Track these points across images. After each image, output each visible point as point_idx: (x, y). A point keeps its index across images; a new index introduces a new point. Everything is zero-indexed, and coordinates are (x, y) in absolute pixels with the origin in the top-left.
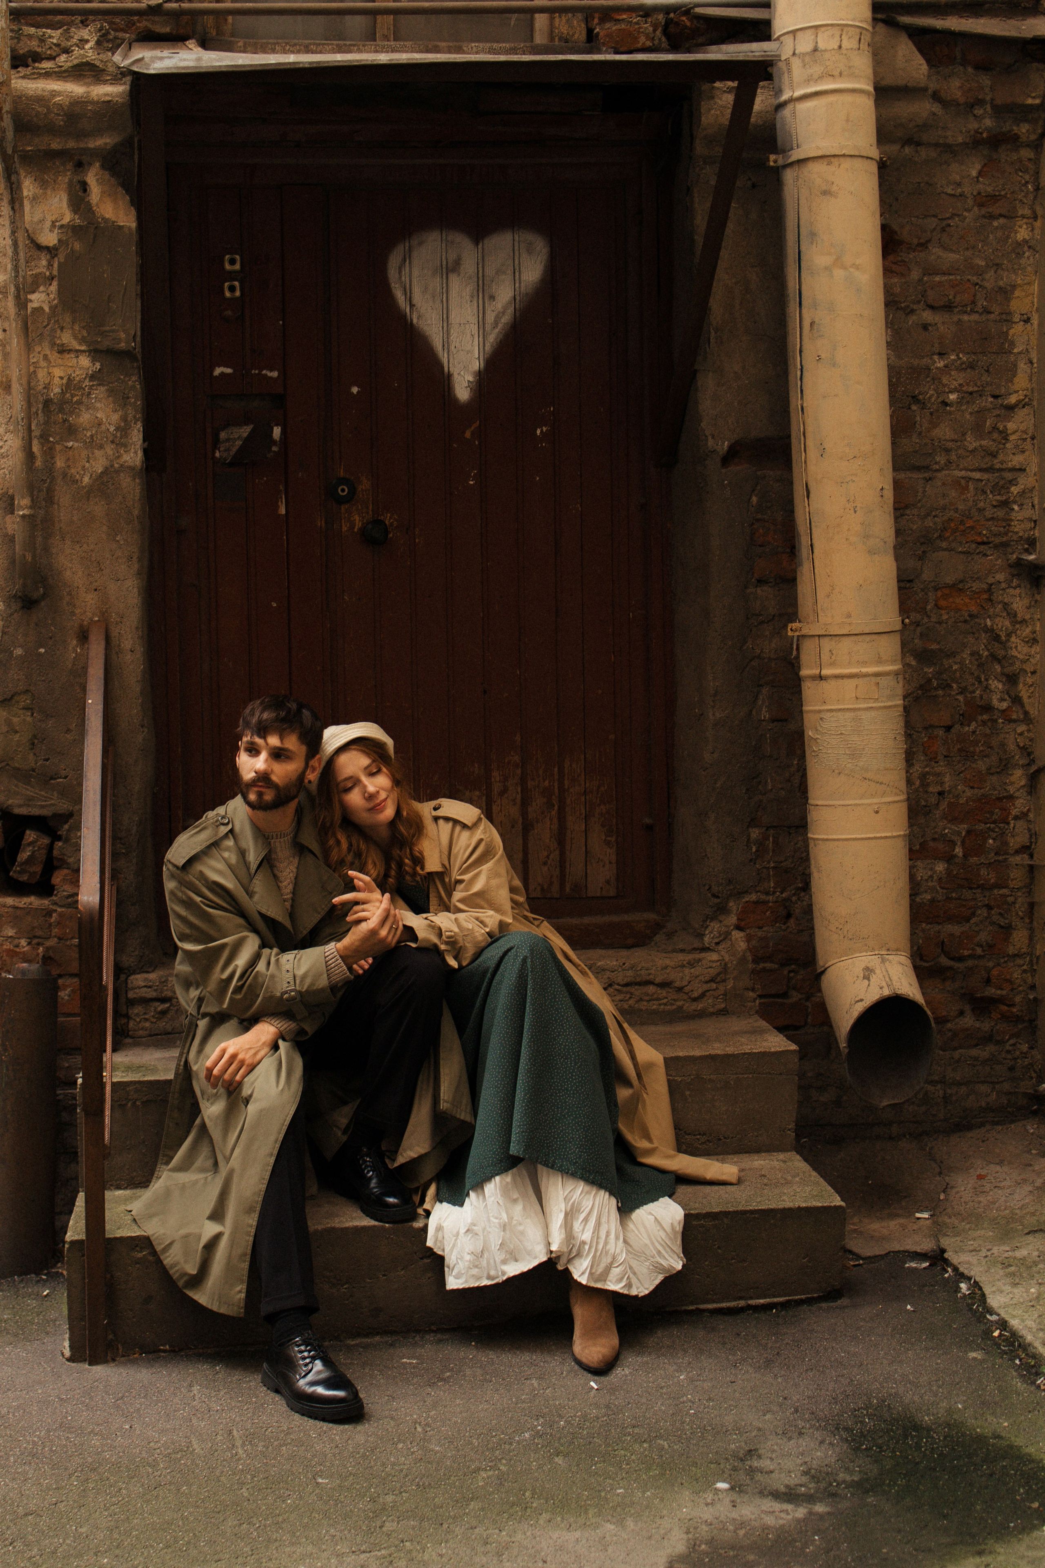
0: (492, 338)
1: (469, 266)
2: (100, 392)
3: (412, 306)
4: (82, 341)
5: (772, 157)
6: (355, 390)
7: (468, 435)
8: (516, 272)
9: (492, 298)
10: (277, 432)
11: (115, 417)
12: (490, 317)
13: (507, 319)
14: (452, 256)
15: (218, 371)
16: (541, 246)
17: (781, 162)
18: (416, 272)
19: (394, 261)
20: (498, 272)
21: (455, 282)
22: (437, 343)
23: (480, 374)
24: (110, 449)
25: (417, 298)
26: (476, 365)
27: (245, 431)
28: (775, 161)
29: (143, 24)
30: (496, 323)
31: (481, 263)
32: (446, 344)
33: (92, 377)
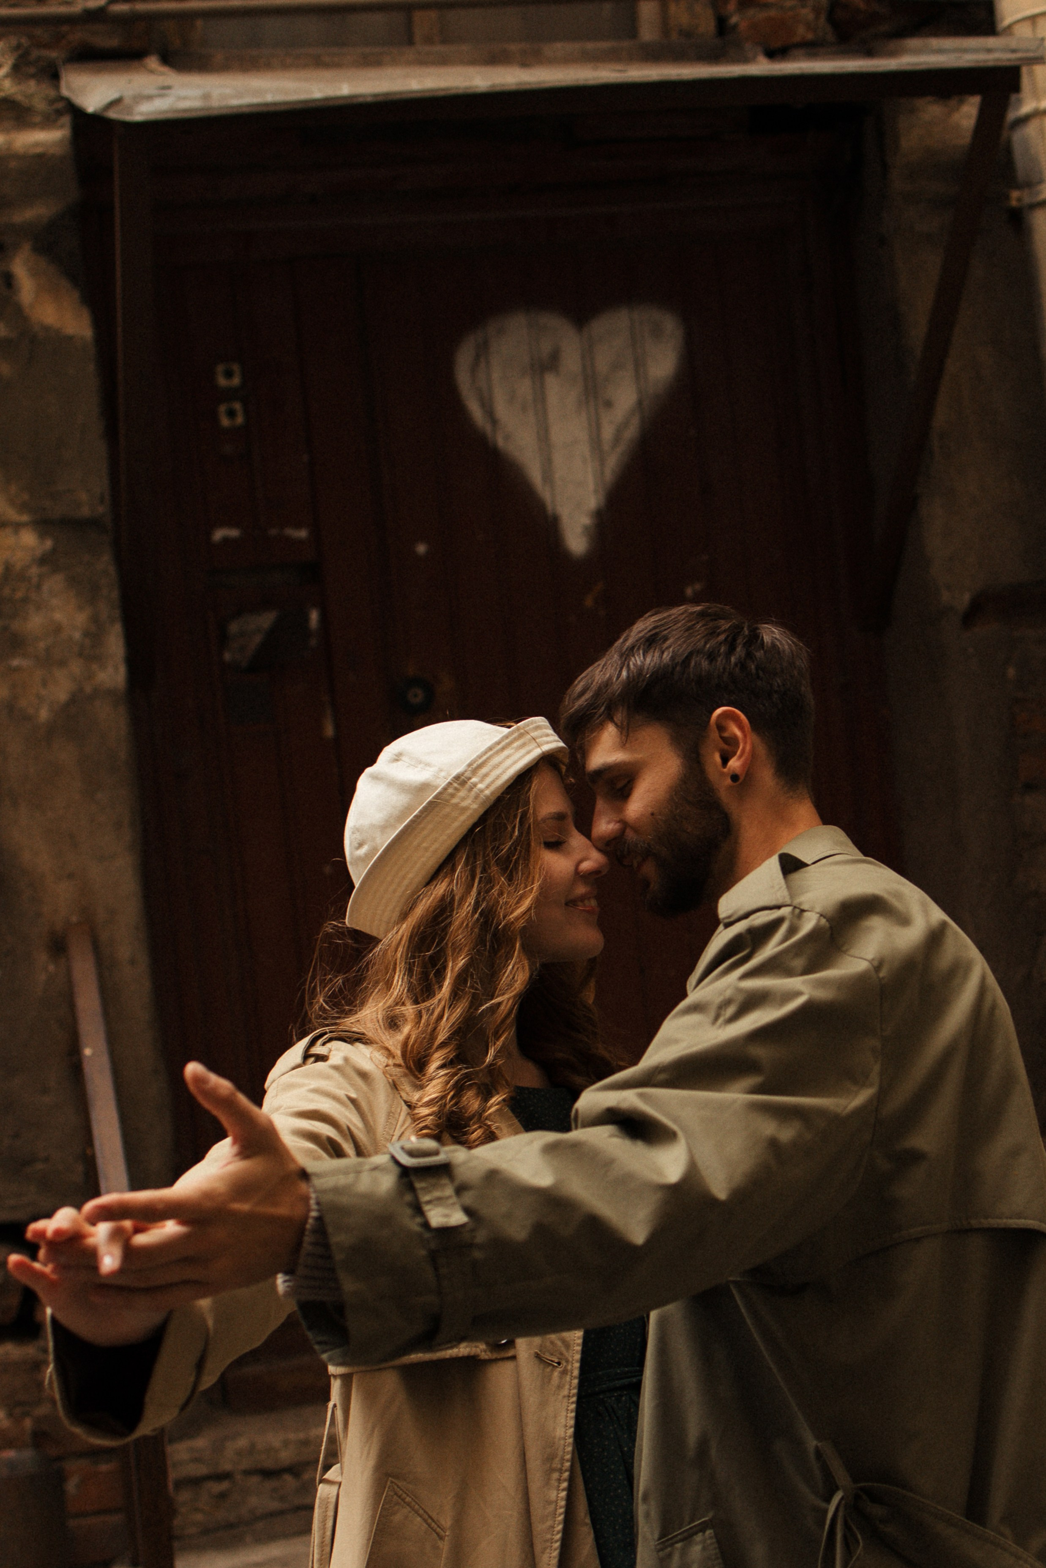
0: (613, 462)
1: (571, 361)
2: (55, 583)
3: (494, 422)
4: (23, 507)
5: (1015, 194)
6: (421, 549)
7: (589, 602)
8: (639, 365)
9: (609, 404)
10: (314, 616)
11: (81, 618)
12: (608, 432)
13: (632, 432)
14: (546, 347)
15: (219, 535)
16: (670, 325)
17: (1027, 200)
18: (496, 375)
19: (464, 359)
20: (616, 366)
21: (552, 382)
22: (535, 474)
23: (599, 514)
24: (76, 667)
25: (502, 409)
26: (592, 501)
27: (266, 620)
28: (1019, 200)
29: (78, 36)
30: (617, 439)
31: (588, 354)
32: (548, 477)
33: (42, 560)
